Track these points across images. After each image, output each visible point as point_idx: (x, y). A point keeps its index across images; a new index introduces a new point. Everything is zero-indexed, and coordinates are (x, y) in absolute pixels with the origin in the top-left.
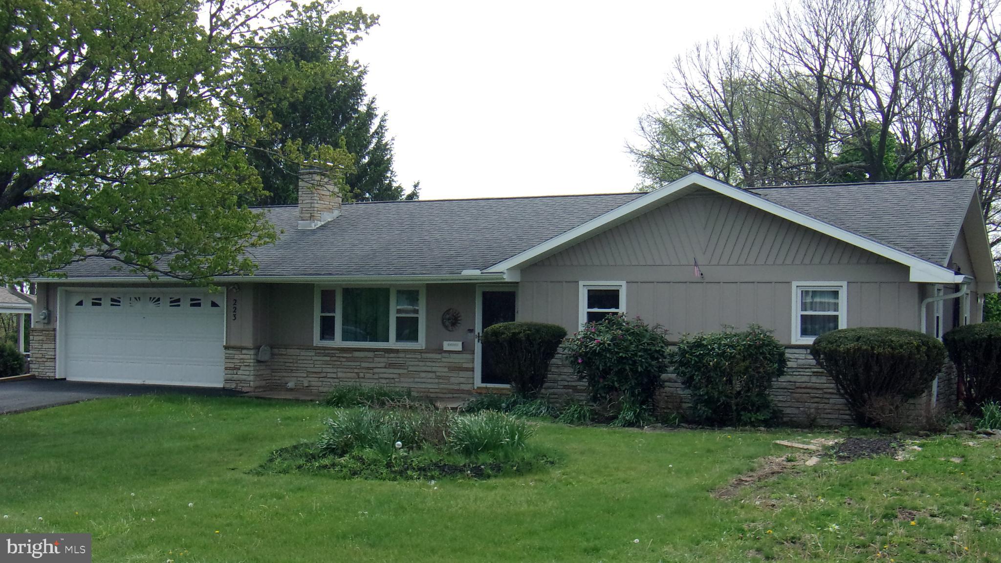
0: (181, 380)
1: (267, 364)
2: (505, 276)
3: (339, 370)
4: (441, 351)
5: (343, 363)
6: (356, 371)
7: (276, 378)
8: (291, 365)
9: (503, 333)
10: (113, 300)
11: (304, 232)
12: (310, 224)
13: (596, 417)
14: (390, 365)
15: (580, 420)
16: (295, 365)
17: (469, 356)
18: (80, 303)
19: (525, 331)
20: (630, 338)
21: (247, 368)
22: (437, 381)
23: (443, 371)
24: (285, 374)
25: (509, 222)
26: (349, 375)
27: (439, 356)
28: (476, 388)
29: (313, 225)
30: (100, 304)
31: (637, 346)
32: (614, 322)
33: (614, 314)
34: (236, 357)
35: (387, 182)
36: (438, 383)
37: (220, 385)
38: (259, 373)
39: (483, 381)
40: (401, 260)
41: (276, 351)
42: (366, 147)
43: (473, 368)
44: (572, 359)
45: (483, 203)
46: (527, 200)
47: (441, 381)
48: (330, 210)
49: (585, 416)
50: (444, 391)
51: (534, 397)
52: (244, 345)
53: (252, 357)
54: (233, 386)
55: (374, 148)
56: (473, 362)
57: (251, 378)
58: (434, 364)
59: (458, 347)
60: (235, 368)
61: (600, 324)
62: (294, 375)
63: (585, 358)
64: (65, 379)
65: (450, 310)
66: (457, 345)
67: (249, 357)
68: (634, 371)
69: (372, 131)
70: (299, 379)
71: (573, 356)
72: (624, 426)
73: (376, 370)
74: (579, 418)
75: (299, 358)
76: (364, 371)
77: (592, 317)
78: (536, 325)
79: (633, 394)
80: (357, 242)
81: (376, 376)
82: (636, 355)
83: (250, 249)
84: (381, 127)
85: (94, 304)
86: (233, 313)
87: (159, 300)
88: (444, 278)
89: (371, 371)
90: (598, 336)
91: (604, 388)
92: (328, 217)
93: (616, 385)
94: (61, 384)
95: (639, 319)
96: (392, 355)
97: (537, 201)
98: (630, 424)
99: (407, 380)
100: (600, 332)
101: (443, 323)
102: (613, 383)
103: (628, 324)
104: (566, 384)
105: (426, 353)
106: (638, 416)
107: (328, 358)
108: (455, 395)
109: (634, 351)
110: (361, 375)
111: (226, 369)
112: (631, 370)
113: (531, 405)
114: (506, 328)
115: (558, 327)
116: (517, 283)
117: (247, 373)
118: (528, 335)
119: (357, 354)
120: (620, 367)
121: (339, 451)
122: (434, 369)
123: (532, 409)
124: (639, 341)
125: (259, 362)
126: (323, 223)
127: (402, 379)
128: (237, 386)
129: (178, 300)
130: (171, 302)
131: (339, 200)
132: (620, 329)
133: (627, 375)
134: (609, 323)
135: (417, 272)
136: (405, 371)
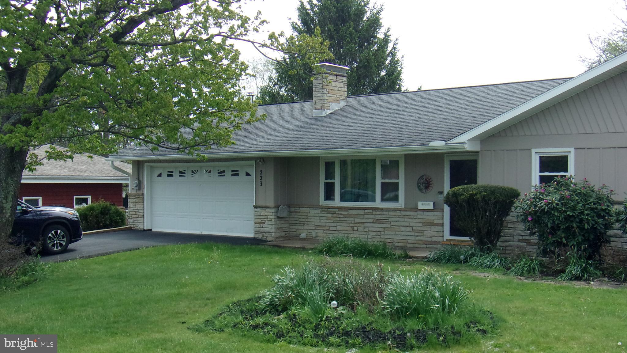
0: (226, 231)
1: (287, 219)
2: (466, 146)
3: (338, 224)
4: (416, 209)
5: (341, 219)
6: (351, 225)
7: (293, 230)
8: (304, 220)
9: (462, 195)
10: (181, 172)
11: (317, 118)
12: (322, 112)
13: (545, 270)
14: (377, 221)
15: (530, 272)
16: (307, 220)
17: (439, 214)
18: (160, 175)
19: (481, 192)
20: (577, 198)
21: (270, 223)
22: (413, 234)
23: (418, 226)
24: (299, 227)
25: (475, 104)
26: (345, 228)
27: (415, 214)
28: (445, 240)
29: (324, 113)
30: (172, 176)
31: (584, 205)
32: (563, 184)
33: (562, 176)
34: (262, 214)
35: (397, 87)
36: (415, 236)
37: (251, 235)
38: (280, 226)
39: (452, 234)
40: (384, 136)
41: (292, 209)
42: (384, 63)
43: (443, 223)
44: (523, 217)
45: (456, 91)
46: (491, 87)
47: (416, 234)
48: (338, 101)
49: (534, 269)
50: (420, 242)
51: (490, 250)
52: (268, 205)
53: (274, 214)
54: (260, 236)
55: (389, 63)
56: (443, 219)
57: (273, 230)
58: (410, 220)
59: (430, 206)
60: (261, 223)
61: (549, 186)
62: (305, 228)
63: (534, 217)
64: (151, 230)
65: (423, 176)
66: (430, 205)
67: (271, 214)
68: (582, 229)
69: (388, 52)
70: (309, 231)
71: (523, 215)
72: (571, 280)
73: (366, 225)
74: (529, 271)
75: (309, 215)
76: (358, 225)
77: (543, 179)
78: (491, 187)
79: (579, 249)
80: (353, 124)
81: (366, 230)
82: (582, 213)
83: (245, 126)
84: (394, 48)
85: (169, 175)
86: (260, 182)
87: (210, 172)
88: (417, 149)
89: (362, 226)
90: (547, 196)
91: (553, 244)
92: (335, 107)
93: (564, 241)
94: (148, 234)
95: (585, 180)
96: (378, 213)
97: (499, 87)
98: (577, 278)
99: (390, 233)
100: (550, 193)
101: (418, 187)
102: (561, 239)
103: (575, 185)
104: (521, 238)
105: (404, 211)
106: (584, 270)
107: (330, 215)
108: (428, 246)
109: (580, 210)
110: (355, 228)
111: (255, 223)
112: (578, 227)
113: (486, 258)
114: (464, 190)
115: (512, 189)
116: (477, 152)
117: (270, 226)
118: (484, 196)
119: (351, 212)
120: (567, 225)
121: (280, 308)
122: (411, 224)
123: (486, 261)
124: (586, 200)
125: (278, 218)
126: (331, 111)
127: (386, 232)
128: (263, 236)
129: (223, 172)
130: (219, 173)
131: (344, 94)
132: (568, 190)
133: (575, 232)
134: (557, 184)
135: (394, 145)
136: (388, 226)
